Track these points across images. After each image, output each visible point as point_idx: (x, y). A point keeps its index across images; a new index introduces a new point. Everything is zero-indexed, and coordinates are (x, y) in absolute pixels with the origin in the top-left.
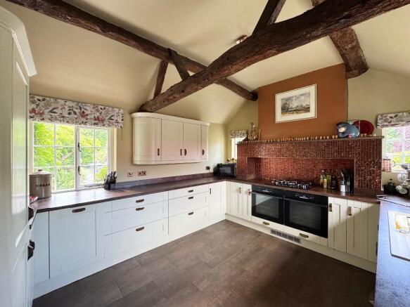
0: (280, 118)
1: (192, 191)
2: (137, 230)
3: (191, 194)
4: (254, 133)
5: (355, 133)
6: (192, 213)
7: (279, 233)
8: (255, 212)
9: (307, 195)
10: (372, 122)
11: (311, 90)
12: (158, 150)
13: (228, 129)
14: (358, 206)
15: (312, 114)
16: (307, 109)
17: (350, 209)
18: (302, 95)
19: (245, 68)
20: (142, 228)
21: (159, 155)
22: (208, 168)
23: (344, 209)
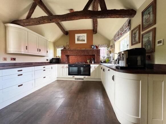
0: (77, 42)
1: (45, 67)
2: (19, 86)
3: (44, 69)
4: (68, 46)
5: (95, 48)
6: (45, 77)
7: (78, 79)
8: (70, 74)
9: (85, 65)
10: (98, 46)
11: (85, 35)
12: (27, 46)
13: (56, 45)
14: (97, 65)
15: (85, 42)
16: (84, 41)
17: (95, 67)
18: (83, 36)
19: (79, 19)
20: (22, 85)
21: (27, 49)
22: (47, 60)
23: (94, 67)
